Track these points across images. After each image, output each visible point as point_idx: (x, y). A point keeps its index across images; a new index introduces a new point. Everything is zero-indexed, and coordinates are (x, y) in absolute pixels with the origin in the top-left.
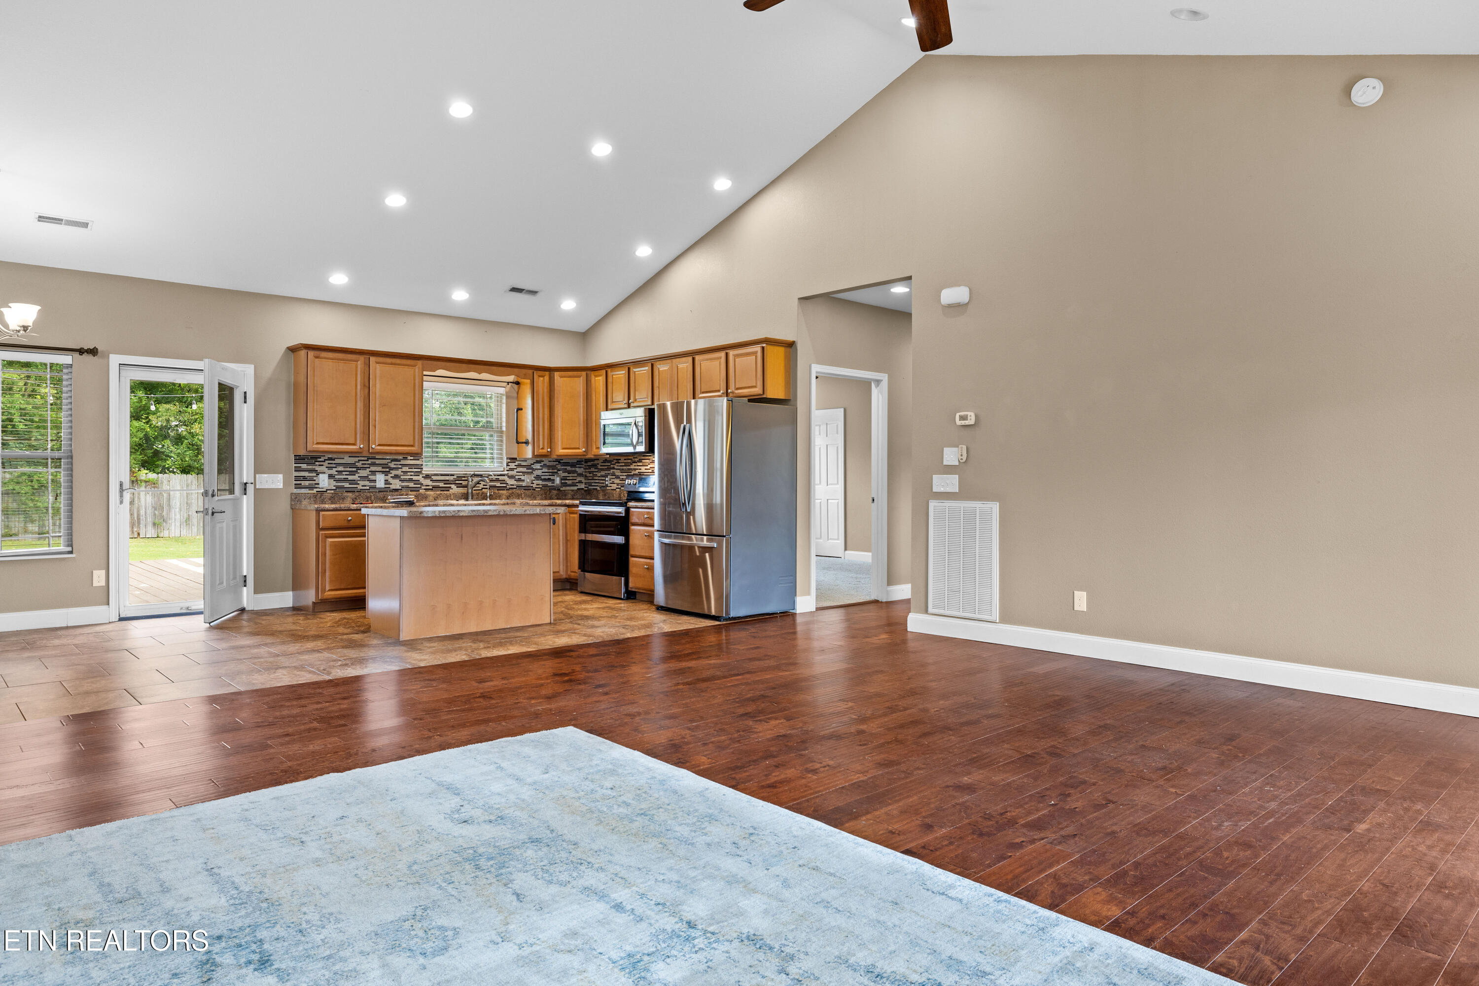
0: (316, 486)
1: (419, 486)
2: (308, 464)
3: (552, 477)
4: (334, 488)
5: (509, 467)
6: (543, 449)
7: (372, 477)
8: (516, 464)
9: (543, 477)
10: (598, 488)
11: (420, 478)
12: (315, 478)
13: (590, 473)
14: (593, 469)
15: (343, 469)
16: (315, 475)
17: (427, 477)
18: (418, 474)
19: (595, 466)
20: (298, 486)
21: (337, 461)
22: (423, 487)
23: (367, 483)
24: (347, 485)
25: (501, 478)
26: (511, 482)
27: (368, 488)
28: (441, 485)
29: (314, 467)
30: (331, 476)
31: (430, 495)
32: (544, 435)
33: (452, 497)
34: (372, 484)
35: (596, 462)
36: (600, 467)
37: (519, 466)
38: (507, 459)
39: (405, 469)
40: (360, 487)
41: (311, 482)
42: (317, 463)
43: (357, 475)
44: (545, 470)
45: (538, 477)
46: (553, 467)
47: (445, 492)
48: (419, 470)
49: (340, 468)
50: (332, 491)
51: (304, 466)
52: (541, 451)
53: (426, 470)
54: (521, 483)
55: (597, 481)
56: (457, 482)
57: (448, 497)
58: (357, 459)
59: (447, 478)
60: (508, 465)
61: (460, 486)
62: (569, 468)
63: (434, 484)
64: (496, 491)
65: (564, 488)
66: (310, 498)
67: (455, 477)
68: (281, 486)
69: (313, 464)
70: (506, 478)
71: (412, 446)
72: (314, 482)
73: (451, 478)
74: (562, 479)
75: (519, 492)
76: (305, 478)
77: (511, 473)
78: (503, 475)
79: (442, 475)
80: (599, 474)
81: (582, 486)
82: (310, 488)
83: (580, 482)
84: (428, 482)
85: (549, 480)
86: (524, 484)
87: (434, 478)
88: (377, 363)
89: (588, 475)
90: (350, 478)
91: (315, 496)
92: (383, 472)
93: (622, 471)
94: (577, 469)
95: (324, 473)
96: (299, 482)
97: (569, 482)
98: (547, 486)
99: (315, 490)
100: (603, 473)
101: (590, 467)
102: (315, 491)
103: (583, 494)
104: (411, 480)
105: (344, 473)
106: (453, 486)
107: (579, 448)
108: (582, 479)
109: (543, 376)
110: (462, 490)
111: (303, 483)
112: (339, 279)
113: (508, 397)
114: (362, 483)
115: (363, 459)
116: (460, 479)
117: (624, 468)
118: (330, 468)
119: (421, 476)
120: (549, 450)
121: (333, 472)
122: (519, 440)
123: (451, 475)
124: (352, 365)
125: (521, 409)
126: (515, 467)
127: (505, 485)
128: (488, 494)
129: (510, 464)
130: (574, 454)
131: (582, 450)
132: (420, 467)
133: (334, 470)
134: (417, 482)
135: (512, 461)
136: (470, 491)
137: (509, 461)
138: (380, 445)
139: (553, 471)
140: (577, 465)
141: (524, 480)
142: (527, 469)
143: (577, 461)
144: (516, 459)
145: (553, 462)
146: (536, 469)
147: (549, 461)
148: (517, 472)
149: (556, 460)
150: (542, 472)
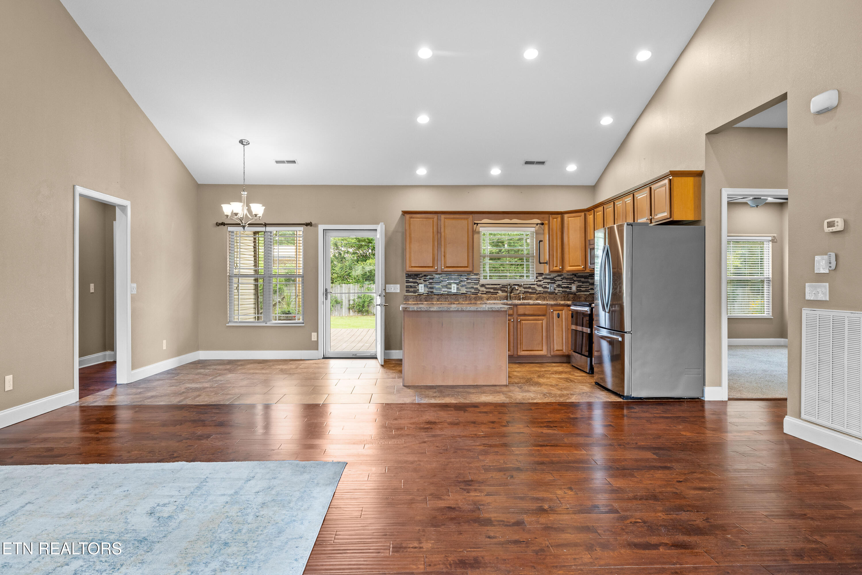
0: (417, 291)
1: (478, 291)
2: (413, 279)
3: (570, 286)
4: (427, 292)
6: (556, 267)
7: (449, 286)
8: (543, 277)
9: (563, 286)
11: (478, 286)
12: (416, 287)
16: (417, 285)
17: (483, 286)
18: (476, 284)
20: (408, 291)
21: (429, 277)
22: (480, 292)
23: (446, 290)
24: (434, 291)
25: (532, 286)
26: (540, 289)
28: (492, 291)
29: (416, 280)
30: (426, 286)
31: (484, 297)
32: (557, 258)
33: (498, 298)
34: (449, 290)
37: (545, 278)
38: (536, 274)
39: (469, 281)
40: (442, 292)
41: (415, 289)
42: (418, 278)
43: (440, 285)
44: (564, 281)
46: (571, 279)
47: (494, 295)
48: (477, 282)
49: (431, 281)
50: (426, 294)
51: (411, 280)
52: (555, 268)
53: (482, 281)
54: (546, 290)
56: (502, 289)
57: (495, 299)
58: (440, 275)
59: (495, 286)
60: (537, 278)
61: (503, 291)
62: (583, 279)
63: (487, 290)
64: (529, 295)
65: (579, 293)
66: (413, 298)
67: (501, 286)
68: (399, 291)
70: (535, 286)
71: (467, 267)
72: (416, 289)
73: (498, 286)
74: (578, 287)
75: (545, 295)
76: (411, 287)
77: (539, 283)
78: (534, 284)
79: (492, 285)
82: (415, 292)
84: (483, 289)
85: (567, 287)
86: (549, 290)
87: (487, 286)
88: (445, 218)
90: (436, 286)
91: (416, 297)
92: (455, 283)
94: (589, 280)
95: (422, 284)
96: (408, 289)
97: (583, 289)
98: (566, 291)
102: (416, 294)
104: (472, 288)
105: (433, 284)
106: (499, 291)
107: (580, 266)
109: (556, 218)
110: (505, 294)
111: (410, 289)
112: (422, 171)
113: (537, 234)
114: (443, 290)
115: (444, 275)
116: (504, 287)
118: (425, 281)
120: (561, 267)
121: (427, 283)
122: (541, 261)
123: (499, 285)
124: (431, 221)
125: (542, 241)
126: (542, 279)
127: (535, 291)
128: (521, 297)
129: (538, 277)
130: (577, 270)
131: (583, 266)
132: (478, 280)
133: (427, 282)
134: (476, 289)
135: (540, 275)
136: (509, 295)
137: (538, 275)
138: (447, 267)
139: (570, 281)
140: (589, 278)
141: (549, 288)
142: (551, 280)
143: (589, 275)
144: (543, 274)
145: (570, 275)
146: (557, 280)
147: (567, 275)
148: (543, 283)
149: (572, 274)
150: (562, 283)
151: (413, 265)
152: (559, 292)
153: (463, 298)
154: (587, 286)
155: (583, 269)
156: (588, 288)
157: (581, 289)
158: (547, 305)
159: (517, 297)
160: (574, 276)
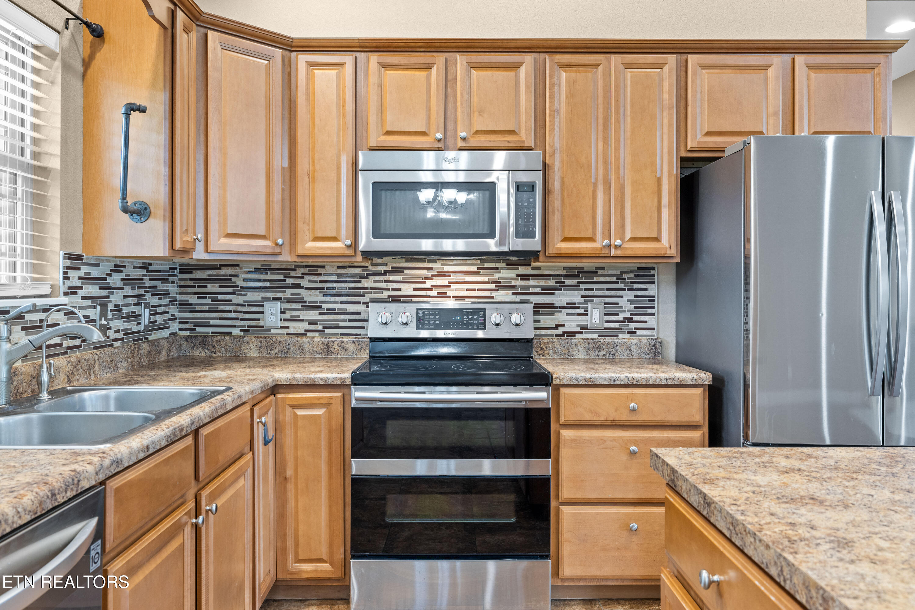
3: (138, 309)
5: (69, 283)
6: (187, 232)
8: (81, 273)
9: (125, 310)
10: (236, 332)
13: (202, 295)
14: (211, 288)
19: (225, 281)
35: (229, 271)
36: (240, 283)
37: (86, 279)
38: (65, 256)
44: (128, 291)
45: (117, 309)
46: (139, 283)
55: (231, 315)
60: (66, 276)
62: (158, 283)
65: (152, 336)
74: (151, 312)
80: (240, 299)
81: (176, 327)
83: (173, 318)
85: (134, 315)
89: (194, 300)
93: (330, 293)
97: (159, 319)
101: (202, 282)
108: (174, 310)
109: (188, 31)
113: (66, 67)
126: (79, 283)
129: (71, 273)
130: (251, 250)
135: (76, 263)
137: (68, 263)
139: (139, 292)
140: (170, 279)
141: (94, 321)
142: (100, 288)
143: (170, 268)
144: (82, 260)
145: (140, 268)
146: (115, 288)
147: (135, 267)
148: (83, 298)
149: (144, 263)
150: (125, 297)
152: (117, 336)
154: (167, 309)
155: (277, 250)
156: (167, 317)
157: (157, 318)
160: (144, 272)
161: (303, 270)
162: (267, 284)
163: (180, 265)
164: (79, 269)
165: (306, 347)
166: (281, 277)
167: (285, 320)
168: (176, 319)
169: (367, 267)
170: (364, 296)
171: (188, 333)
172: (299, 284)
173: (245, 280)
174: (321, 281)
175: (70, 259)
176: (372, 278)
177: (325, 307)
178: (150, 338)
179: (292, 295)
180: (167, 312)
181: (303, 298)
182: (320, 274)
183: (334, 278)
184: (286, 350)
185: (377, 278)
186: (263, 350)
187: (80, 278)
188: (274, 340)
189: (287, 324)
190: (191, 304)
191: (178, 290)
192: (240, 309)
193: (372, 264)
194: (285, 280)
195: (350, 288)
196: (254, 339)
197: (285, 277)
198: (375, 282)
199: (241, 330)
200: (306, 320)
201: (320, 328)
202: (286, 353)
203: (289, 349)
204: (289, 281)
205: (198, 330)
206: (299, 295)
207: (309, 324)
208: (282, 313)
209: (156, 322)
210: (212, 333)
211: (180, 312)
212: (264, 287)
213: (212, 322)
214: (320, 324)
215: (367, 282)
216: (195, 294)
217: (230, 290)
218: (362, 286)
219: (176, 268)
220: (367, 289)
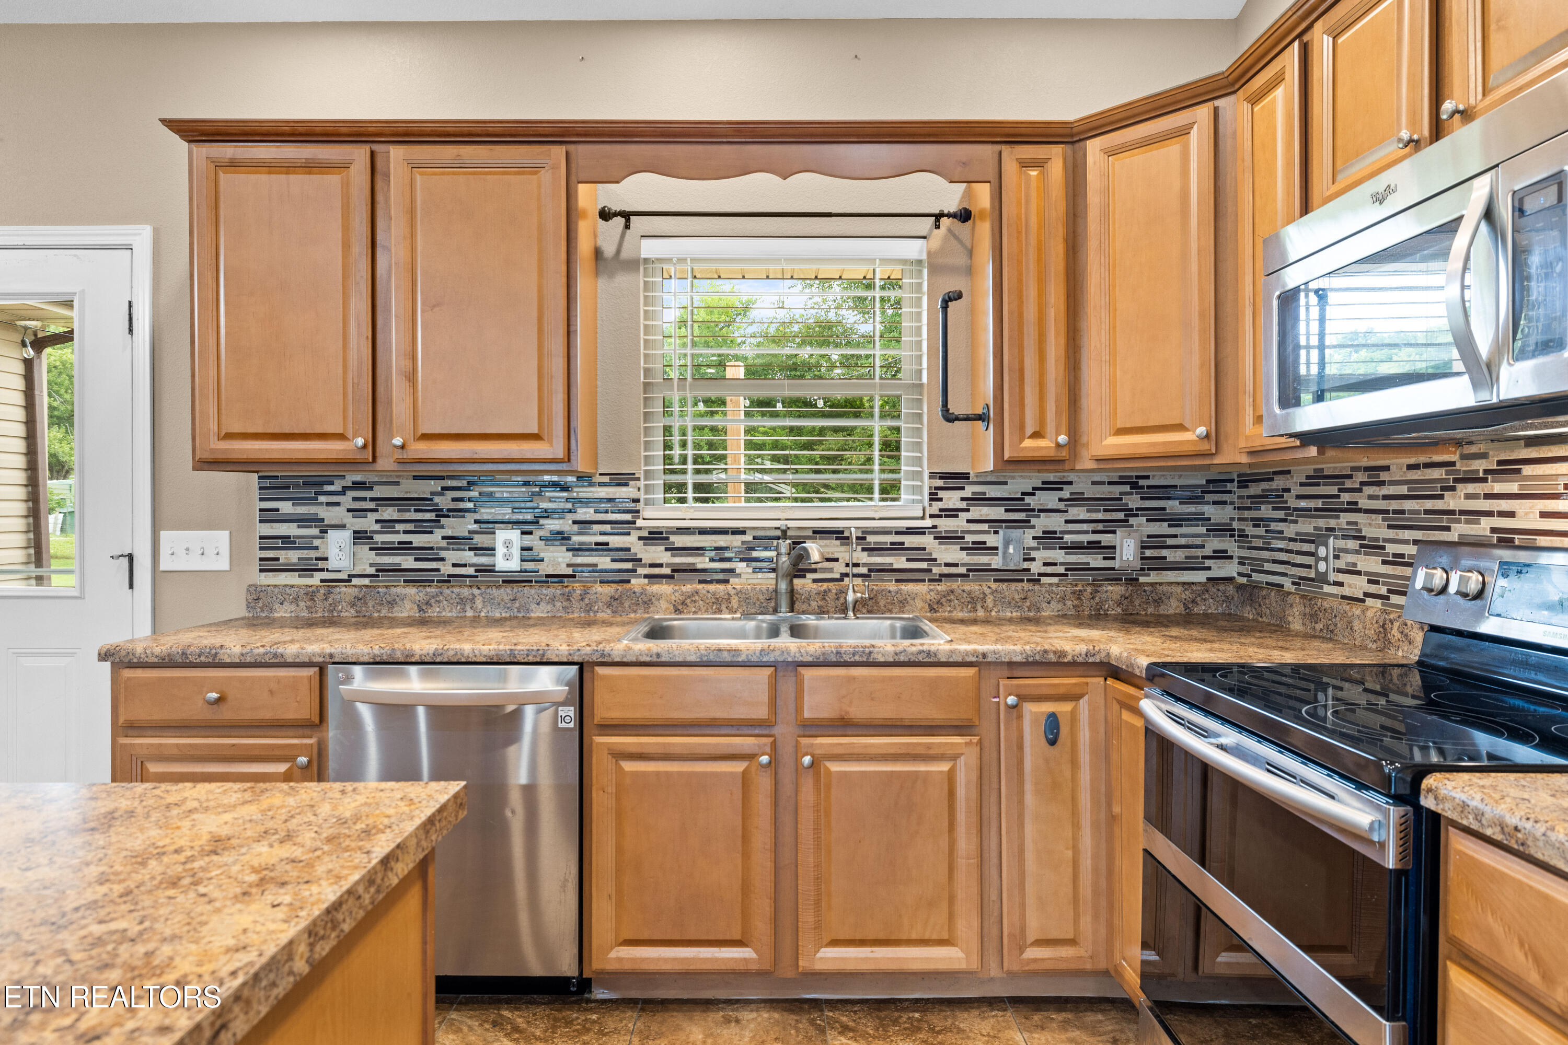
0: (321, 564)
1: (629, 566)
2: (296, 501)
3: (1105, 539)
4: (372, 571)
5: (937, 506)
6: (1036, 435)
7: (479, 540)
8: (966, 494)
9: (1068, 538)
10: (1287, 585)
11: (631, 540)
12: (316, 543)
13: (1257, 521)
14: (1266, 511)
15: (396, 516)
16: (315, 531)
17: (655, 537)
18: (624, 528)
19: (1278, 499)
20: (269, 566)
21: (378, 492)
22: (642, 571)
23: (469, 556)
24: (408, 562)
25: (909, 541)
26: (951, 553)
27: (471, 571)
28: (702, 562)
29: (312, 510)
30: (360, 536)
31: (660, 597)
32: (1042, 385)
33: (734, 603)
34: (483, 560)
35: (1279, 483)
36: (1293, 503)
37: (979, 499)
38: (932, 476)
39: (585, 513)
40: (447, 569)
41: (305, 553)
42: (322, 499)
43: (439, 534)
44: (1080, 514)
45: (1049, 538)
46: (1111, 503)
47: (712, 587)
48: (628, 517)
49: (389, 513)
50: (366, 581)
51: (286, 507)
52: (1028, 443)
53: (650, 517)
54: (984, 559)
55: (1283, 556)
57: (718, 605)
58: (435, 485)
59: (721, 541)
60: (934, 498)
61: (759, 566)
62: (1172, 505)
63: (678, 560)
64: (892, 586)
65: (1153, 577)
66: (295, 601)
67: (748, 537)
68: (223, 564)
69: (313, 501)
70: (927, 541)
71: (536, 438)
72: (313, 554)
73: (736, 541)
75: (973, 587)
76: (287, 542)
77: (946, 524)
78: (920, 532)
79: (703, 532)
80: (1290, 530)
81: (1230, 569)
82: (305, 570)
83: (1221, 555)
84: (657, 553)
85: (1094, 546)
86: (996, 562)
87: (679, 541)
88: (415, 166)
89: (1250, 530)
90: (418, 540)
91: (311, 594)
92: (515, 523)
93: (1397, 521)
94: (1209, 510)
95: (343, 527)
96: (270, 554)
97: (1175, 556)
98: (1085, 568)
99: (318, 576)
100: (1306, 526)
101: (1256, 502)
102: (315, 579)
103: (1228, 599)
104: (602, 547)
105: (400, 527)
106: (741, 567)
107: (1180, 427)
108: (1224, 544)
109: (1040, 164)
111: (284, 556)
114: (452, 556)
115: (454, 483)
116: (761, 543)
117: (1408, 505)
118: (357, 512)
119: (635, 535)
120: (1063, 439)
121: (368, 523)
122: (954, 409)
123: (742, 532)
124: (333, 180)
125: (959, 296)
126: (964, 505)
127: (924, 565)
128: (851, 597)
129: (941, 494)
130: (1161, 450)
131: (1202, 430)
132: (632, 506)
133: (372, 517)
134: (621, 555)
135: (951, 483)
136: (783, 586)
137: (940, 483)
138: (426, 437)
139: (1109, 516)
140: (1208, 497)
141: (996, 548)
142: (1006, 511)
143: (1208, 481)
144: (968, 478)
145: (1110, 483)
146: (1040, 511)
147: (1094, 483)
148: (969, 521)
149: (1120, 477)
150: (1067, 522)
151: (237, 428)
152: (1049, 570)
153: (552, 600)
154: (1198, 541)
155: (1205, 446)
156: (1199, 553)
157: (1164, 553)
158: (981, 663)
159: (831, 596)
160: (1127, 488)
161: (1361, 477)
162: (1319, 503)
163: (1239, 476)
164: (963, 488)
165: (1357, 625)
166: (1334, 490)
167: (1340, 571)
168: (1231, 557)
169: (1453, 464)
170: (1448, 529)
171: (1244, 580)
172: (1356, 503)
173: (1299, 497)
174: (1386, 497)
175: (941, 478)
176: (1465, 489)
177: (1391, 548)
178: (1142, 579)
179: (1348, 523)
180: (1203, 547)
181: (1360, 531)
182: (1382, 483)
183: (1404, 490)
184: (1332, 627)
185: (1471, 488)
186: (1307, 621)
187: (963, 499)
188: (1319, 604)
189: (1341, 577)
190: (1247, 536)
191: (1236, 514)
192: (1293, 546)
193: (1464, 457)
194: (1338, 497)
195: (1427, 512)
196: (1298, 600)
197: (1340, 490)
198: (1468, 497)
199: (1293, 583)
200: (1366, 574)
201: (1383, 590)
202: (1332, 631)
203: (1336, 625)
204: (1346, 497)
205: (1256, 577)
206: (1356, 523)
207: (1370, 581)
208: (1337, 557)
209: (1165, 558)
210: (1267, 583)
211: (1239, 547)
212: (1317, 509)
213: (1268, 566)
214: (1384, 584)
215: (1454, 497)
216: (1252, 519)
217: (1281, 514)
218: (1445, 508)
219: (1232, 481)
220: (1452, 512)
